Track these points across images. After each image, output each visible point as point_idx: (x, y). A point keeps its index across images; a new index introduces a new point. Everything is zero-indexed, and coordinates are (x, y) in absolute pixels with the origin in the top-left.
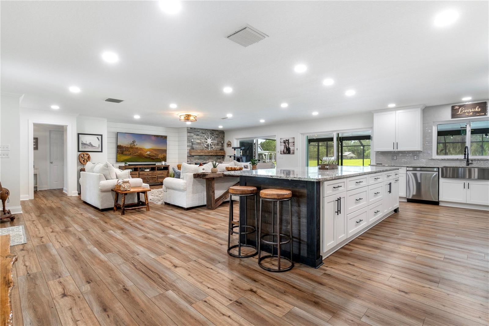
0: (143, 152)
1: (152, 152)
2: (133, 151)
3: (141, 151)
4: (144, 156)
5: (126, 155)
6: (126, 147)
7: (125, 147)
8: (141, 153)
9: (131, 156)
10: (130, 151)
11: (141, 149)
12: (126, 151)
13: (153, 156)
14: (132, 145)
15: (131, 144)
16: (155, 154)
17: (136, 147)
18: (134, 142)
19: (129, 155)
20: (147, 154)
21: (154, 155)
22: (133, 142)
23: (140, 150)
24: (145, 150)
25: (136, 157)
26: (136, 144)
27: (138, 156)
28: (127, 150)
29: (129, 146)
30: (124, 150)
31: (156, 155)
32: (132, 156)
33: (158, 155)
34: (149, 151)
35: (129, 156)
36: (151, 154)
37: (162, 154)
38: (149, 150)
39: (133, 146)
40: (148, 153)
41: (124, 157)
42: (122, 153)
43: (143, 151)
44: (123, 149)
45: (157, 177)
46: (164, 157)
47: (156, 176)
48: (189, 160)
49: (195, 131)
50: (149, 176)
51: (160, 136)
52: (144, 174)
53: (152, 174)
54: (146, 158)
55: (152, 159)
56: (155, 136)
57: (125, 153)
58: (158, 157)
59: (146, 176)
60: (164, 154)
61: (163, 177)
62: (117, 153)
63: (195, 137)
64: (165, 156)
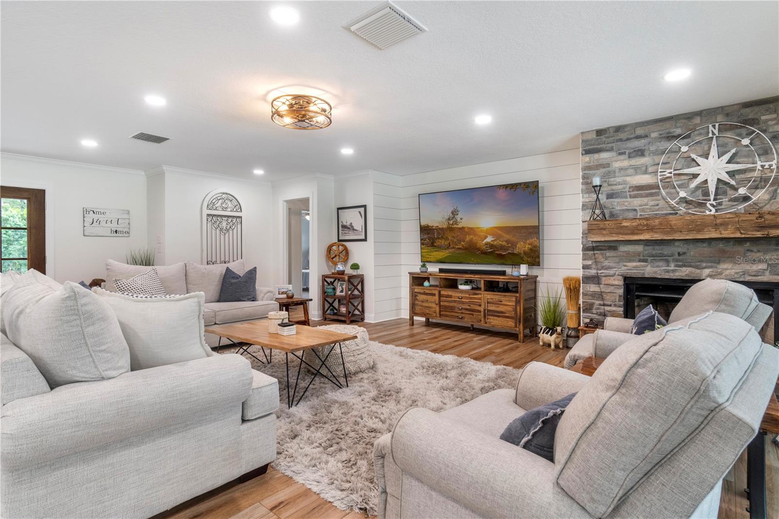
0: (477, 237)
1: (497, 237)
2: (454, 237)
3: (471, 236)
4: (479, 249)
5: (440, 248)
6: (439, 229)
7: (437, 230)
8: (471, 241)
9: (450, 250)
10: (447, 239)
11: (472, 231)
12: (439, 238)
13: (502, 248)
14: (451, 222)
15: (449, 219)
16: (508, 241)
17: (460, 226)
18: (454, 213)
19: (445, 249)
20: (486, 244)
21: (504, 243)
22: (452, 213)
23: (468, 234)
24: (481, 231)
25: (461, 251)
26: (459, 220)
27: (466, 249)
28: (442, 237)
29: (445, 226)
30: (436, 236)
31: (510, 245)
32: (453, 249)
33: (514, 245)
34: (493, 235)
35: (447, 251)
36: (495, 243)
37: (526, 240)
38: (493, 231)
39: (452, 224)
40: (489, 239)
41: (437, 253)
42: (432, 245)
43: (475, 235)
44: (434, 233)
45: (485, 310)
46: (531, 250)
47: (480, 306)
48: (589, 262)
49: (621, 140)
50: (463, 303)
51: (520, 184)
52: (450, 296)
53: (471, 298)
54: (485, 253)
55: (501, 256)
56: (506, 186)
57: (438, 243)
58: (516, 252)
59: (455, 301)
60: (534, 240)
61: (502, 312)
62: (422, 244)
63: (623, 162)
64: (535, 247)
